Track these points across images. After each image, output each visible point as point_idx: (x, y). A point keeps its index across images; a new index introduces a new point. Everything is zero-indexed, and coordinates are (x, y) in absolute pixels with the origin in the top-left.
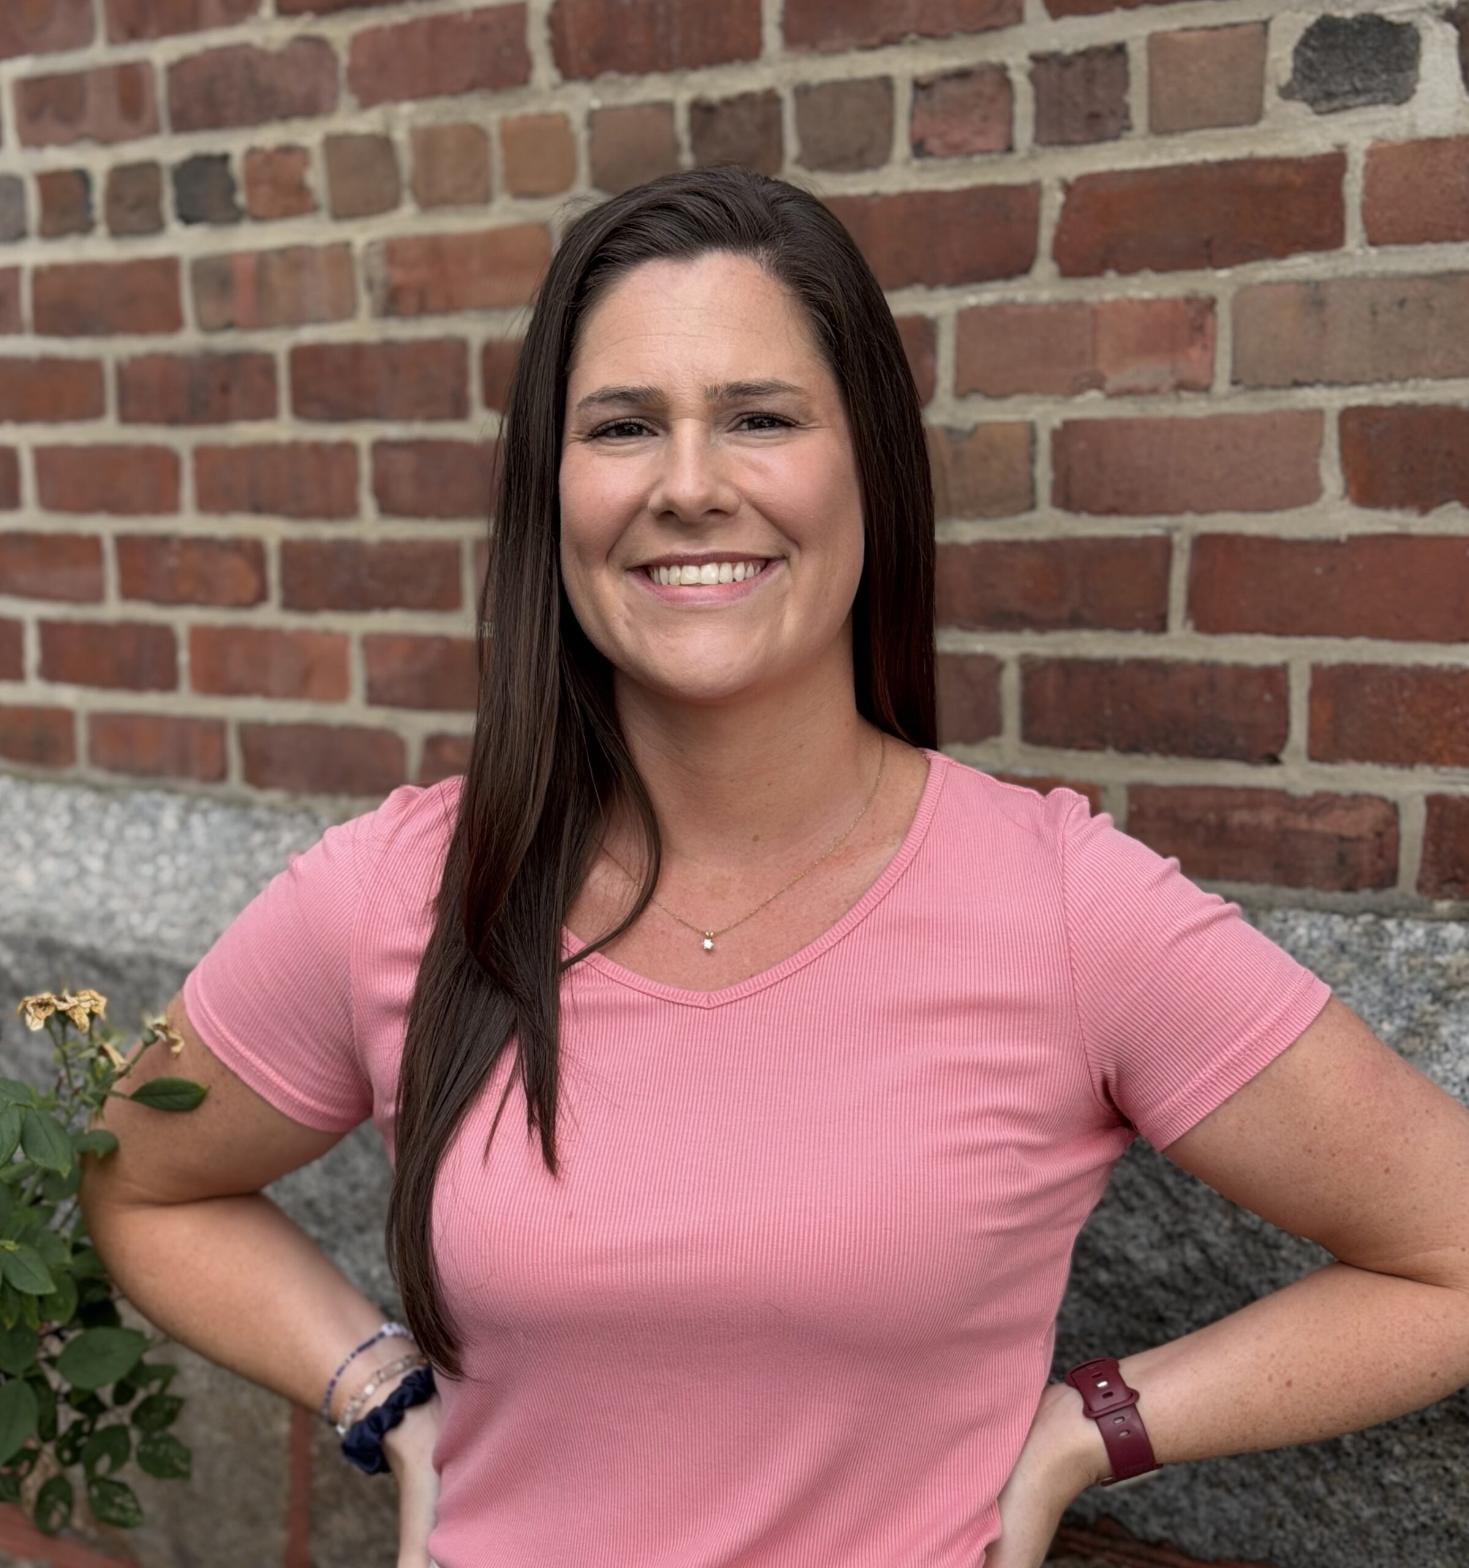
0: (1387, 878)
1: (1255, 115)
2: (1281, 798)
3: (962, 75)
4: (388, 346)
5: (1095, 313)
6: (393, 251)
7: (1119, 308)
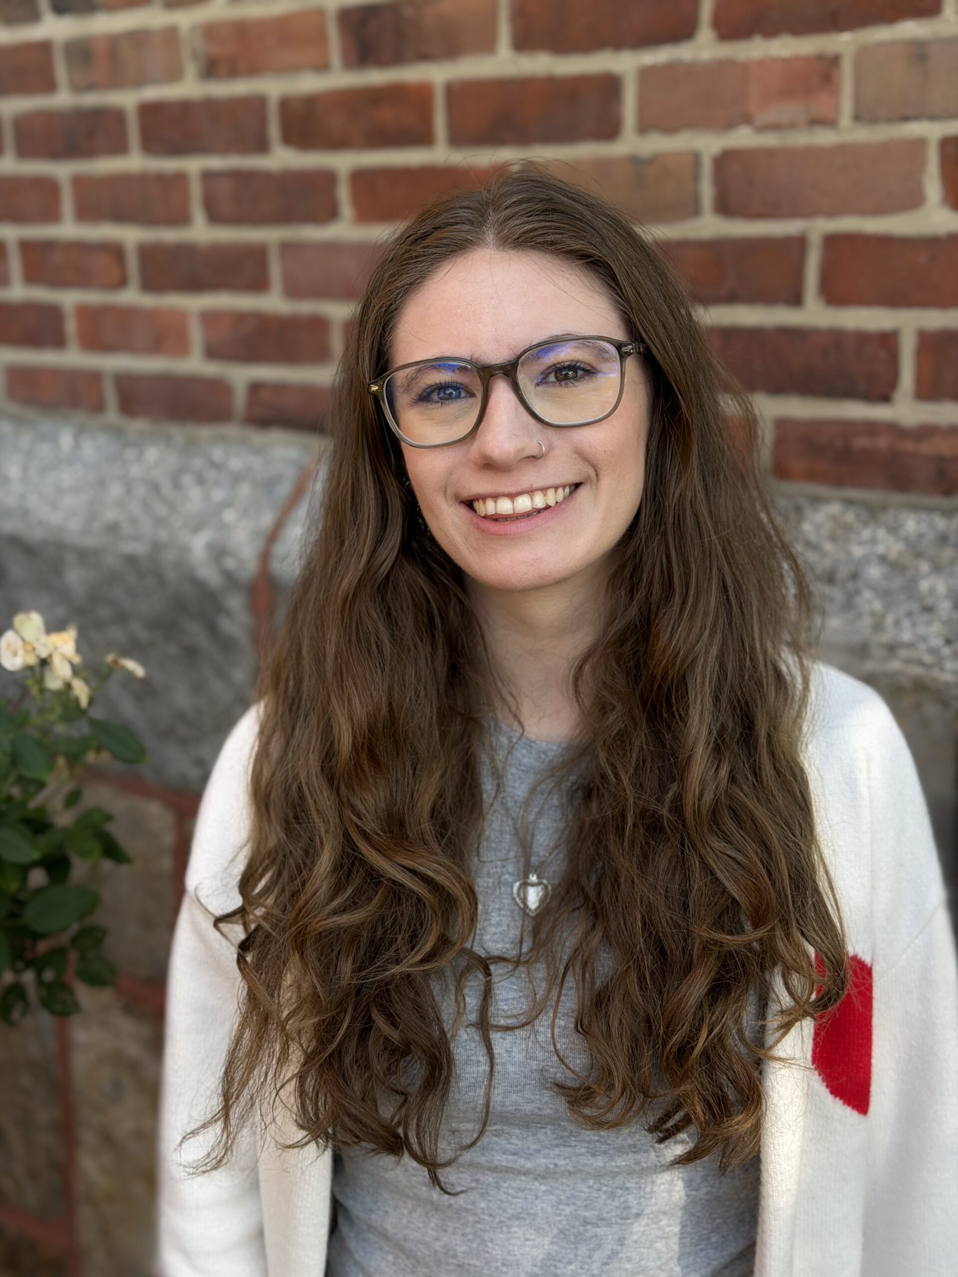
2: (894, 429)
4: (209, 104)
5: (744, 69)
6: (210, 31)
7: (765, 63)
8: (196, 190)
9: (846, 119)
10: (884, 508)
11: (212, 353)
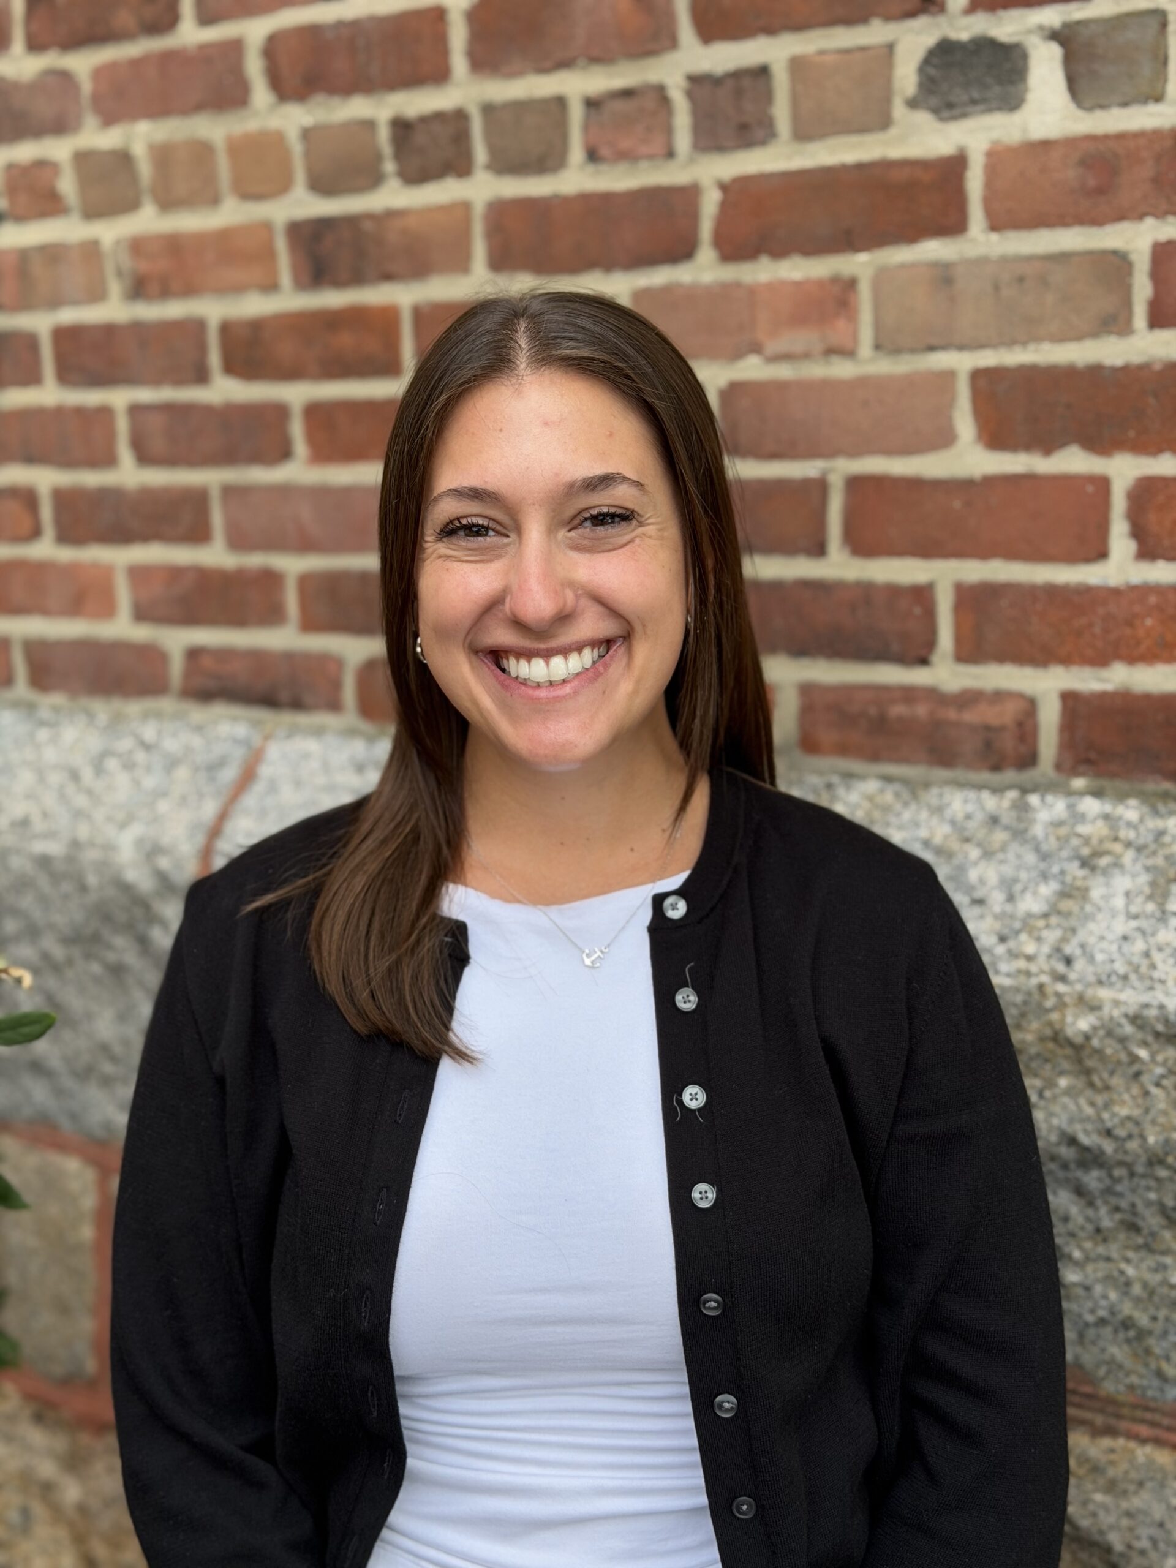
0: (1028, 760)
1: (884, 122)
2: (932, 694)
3: (627, 93)
4: (137, 328)
5: (752, 292)
6: (137, 246)
7: (773, 287)
8: (122, 425)
9: (865, 348)
10: (927, 785)
11: (141, 615)
